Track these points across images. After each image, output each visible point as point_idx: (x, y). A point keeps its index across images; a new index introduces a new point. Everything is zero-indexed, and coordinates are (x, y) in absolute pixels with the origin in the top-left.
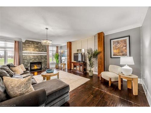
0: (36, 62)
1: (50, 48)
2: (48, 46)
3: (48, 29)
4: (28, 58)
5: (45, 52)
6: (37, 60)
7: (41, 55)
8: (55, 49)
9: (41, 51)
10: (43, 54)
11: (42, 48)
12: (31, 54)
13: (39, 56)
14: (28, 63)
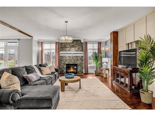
0: (72, 63)
1: (90, 46)
2: (86, 43)
3: (67, 22)
4: (64, 59)
5: (81, 51)
6: (72, 61)
7: (77, 55)
8: (96, 46)
9: (77, 51)
10: (79, 54)
11: (78, 47)
12: (67, 55)
13: (75, 56)
14: (64, 64)
